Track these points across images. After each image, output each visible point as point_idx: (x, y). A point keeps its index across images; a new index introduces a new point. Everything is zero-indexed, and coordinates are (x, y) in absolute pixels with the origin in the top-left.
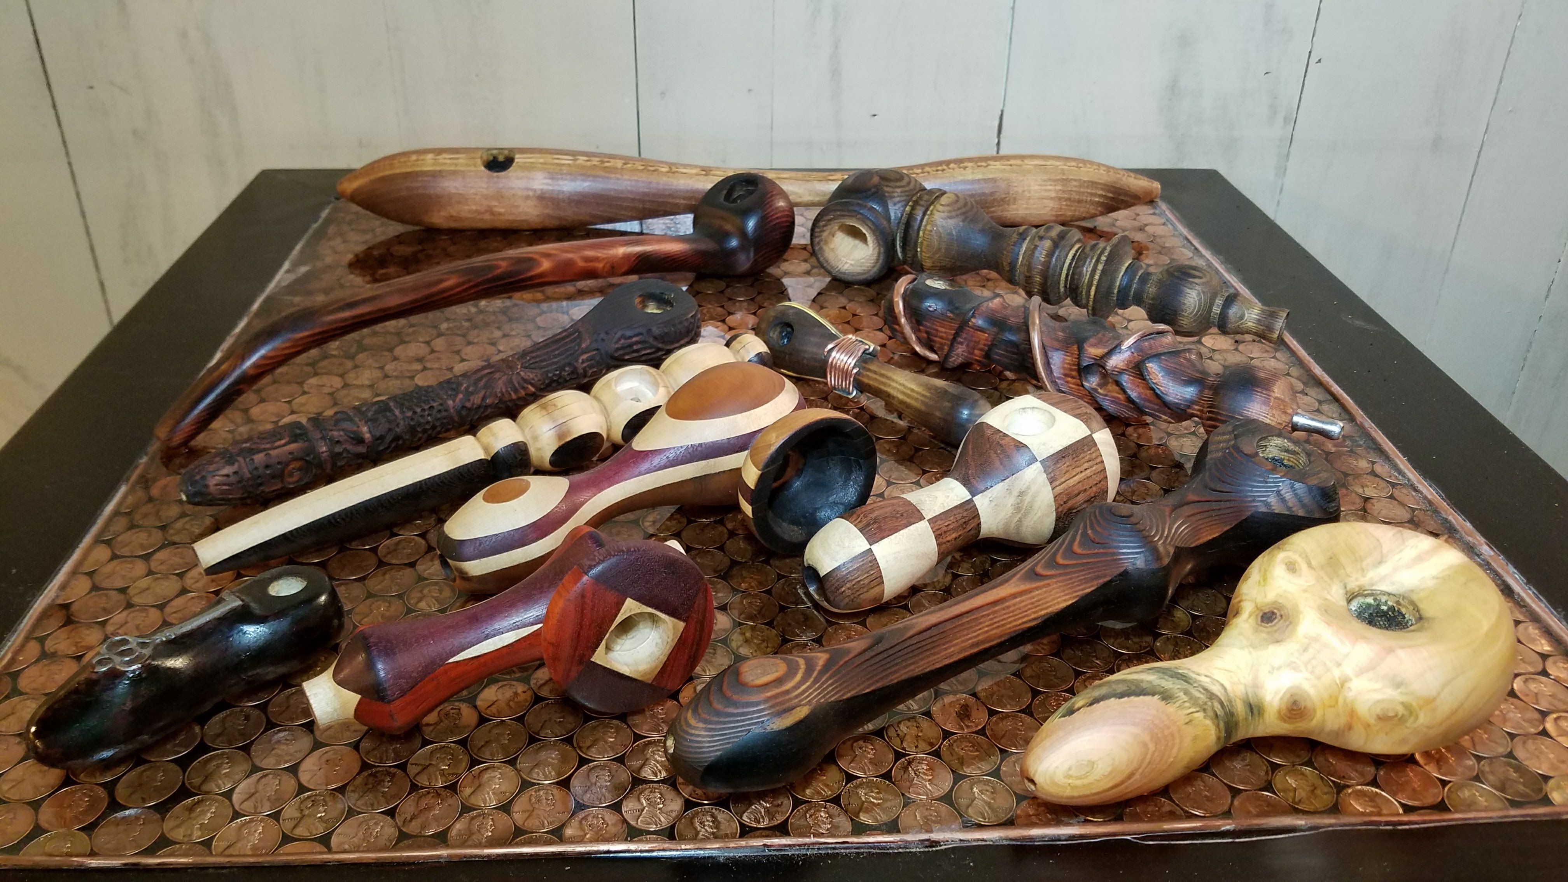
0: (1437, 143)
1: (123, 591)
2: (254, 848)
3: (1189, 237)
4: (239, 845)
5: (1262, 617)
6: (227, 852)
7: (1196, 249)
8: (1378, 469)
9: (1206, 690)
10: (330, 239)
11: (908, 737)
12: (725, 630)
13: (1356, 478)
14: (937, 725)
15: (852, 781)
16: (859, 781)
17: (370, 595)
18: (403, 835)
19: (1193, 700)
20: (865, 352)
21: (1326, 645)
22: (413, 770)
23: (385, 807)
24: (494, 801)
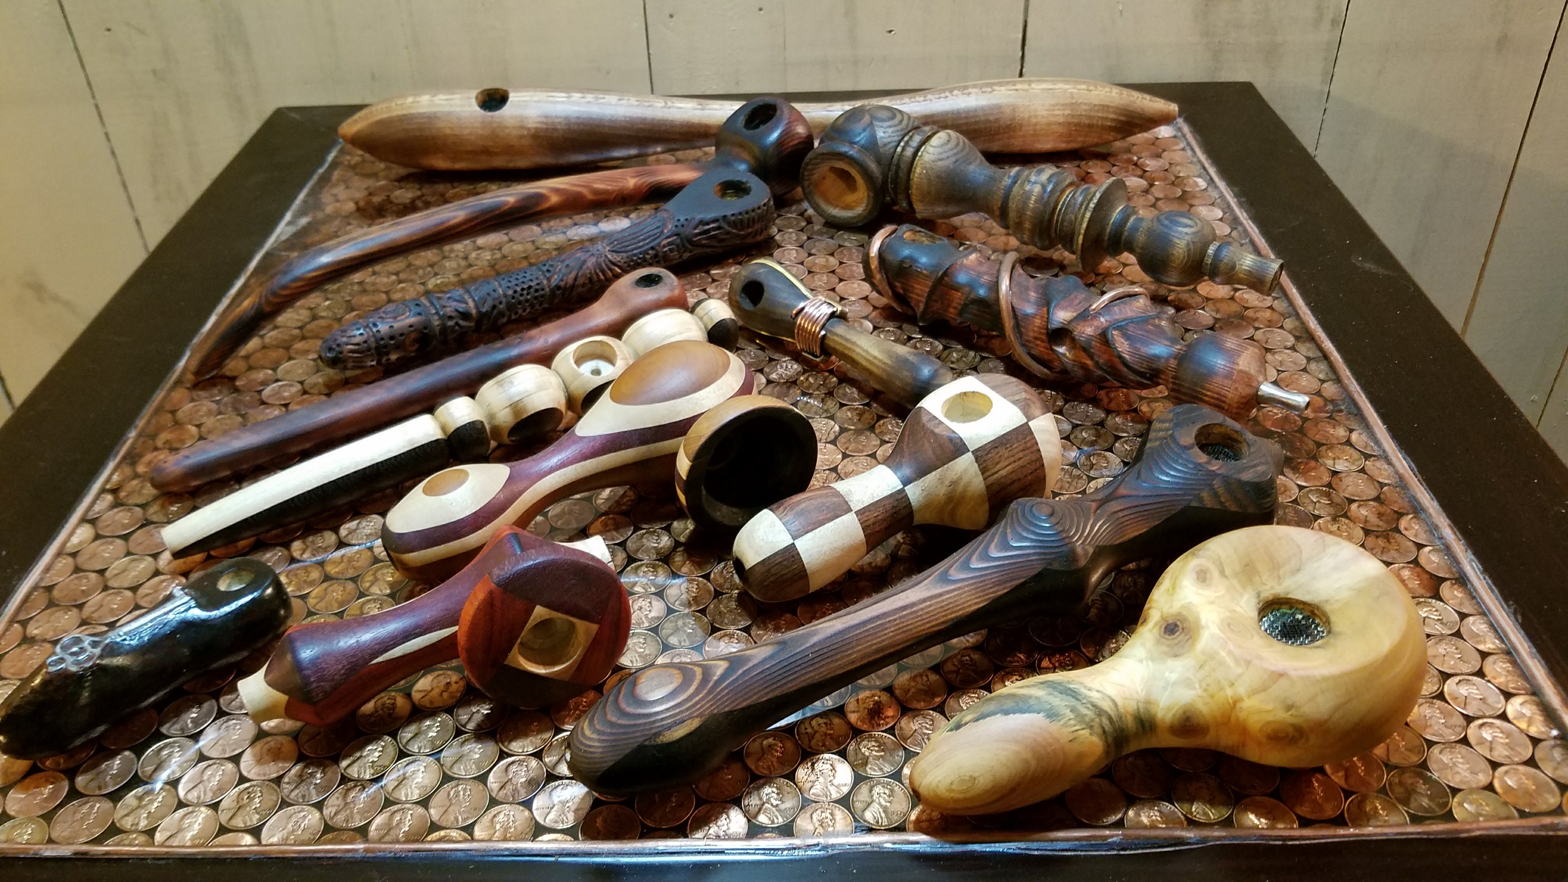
0: (1502, 42)
1: (101, 572)
2: (193, 838)
3: (1207, 165)
4: (180, 836)
5: (1166, 628)
6: (167, 843)
7: (1211, 179)
8: (1354, 437)
9: (1094, 706)
10: (335, 185)
11: (817, 735)
12: (659, 618)
13: (1329, 448)
14: (849, 723)
15: (757, 780)
16: (761, 781)
17: (327, 578)
18: (328, 828)
19: (1080, 717)
20: (833, 315)
21: (1222, 663)
23: (315, 799)
24: (415, 795)
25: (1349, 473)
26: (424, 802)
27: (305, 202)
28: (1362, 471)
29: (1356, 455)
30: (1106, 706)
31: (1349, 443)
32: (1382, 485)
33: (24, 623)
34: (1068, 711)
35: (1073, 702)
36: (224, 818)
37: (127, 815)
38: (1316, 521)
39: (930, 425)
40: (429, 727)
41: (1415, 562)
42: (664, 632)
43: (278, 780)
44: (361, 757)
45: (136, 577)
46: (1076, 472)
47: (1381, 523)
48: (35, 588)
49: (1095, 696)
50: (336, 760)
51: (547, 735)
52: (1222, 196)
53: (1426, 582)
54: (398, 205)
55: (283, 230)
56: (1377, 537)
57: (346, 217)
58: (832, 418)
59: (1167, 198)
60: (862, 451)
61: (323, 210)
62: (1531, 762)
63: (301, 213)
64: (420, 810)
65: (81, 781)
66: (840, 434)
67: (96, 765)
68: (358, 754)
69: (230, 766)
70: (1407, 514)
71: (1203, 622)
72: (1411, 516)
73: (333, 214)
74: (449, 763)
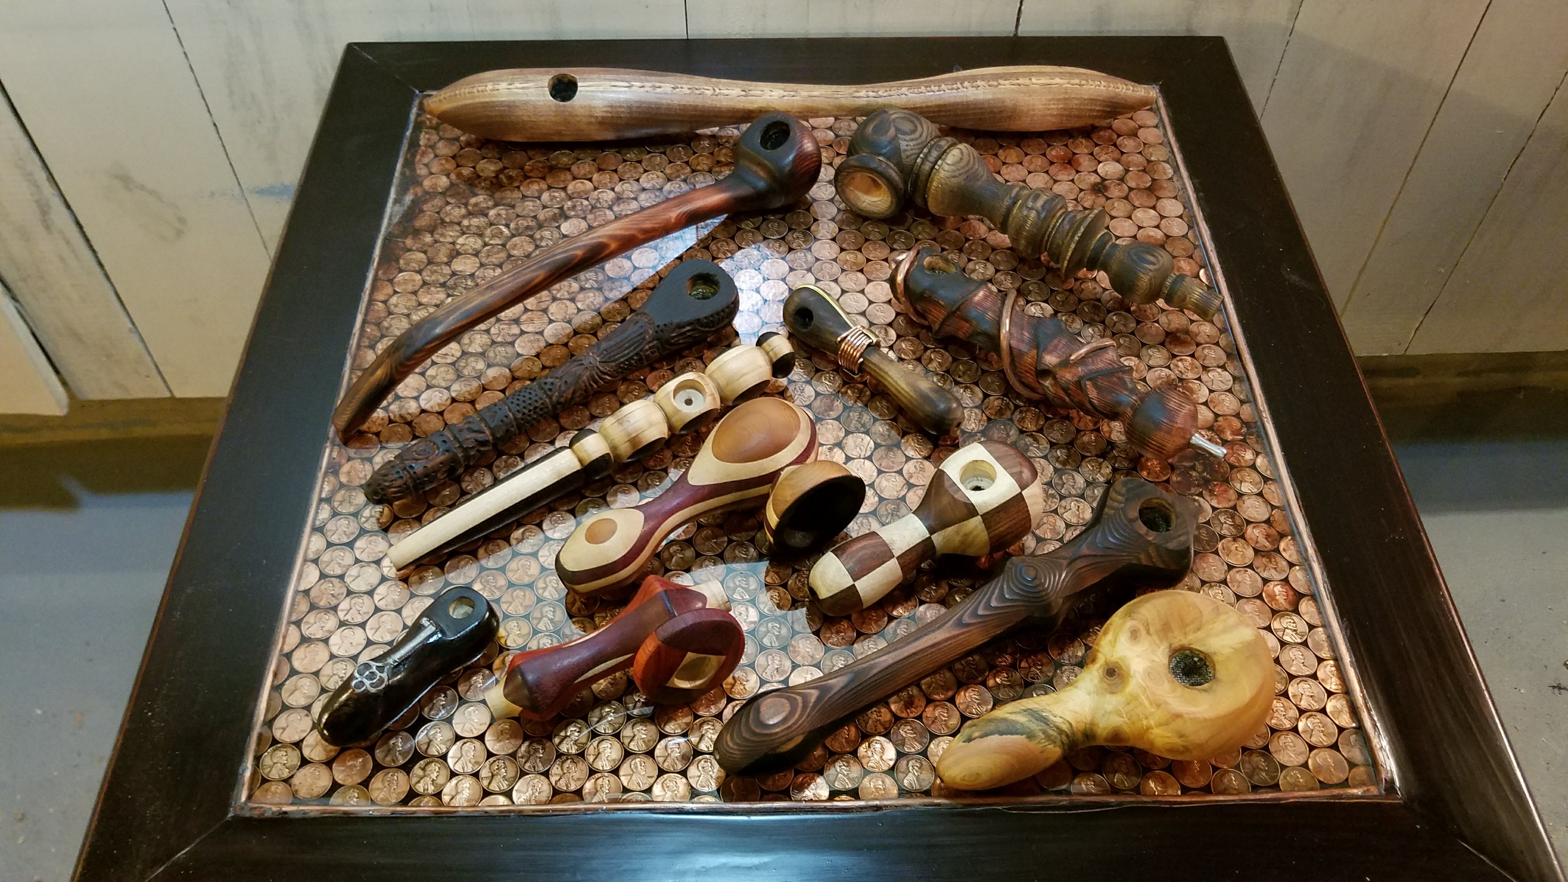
1: (341, 577)
2: (467, 800)
4: (458, 797)
5: (1107, 670)
6: (452, 804)
7: (1177, 166)
8: (1259, 460)
9: (1058, 728)
11: (870, 721)
12: (754, 622)
13: (1239, 471)
14: (891, 711)
15: (833, 756)
16: (837, 757)
17: (511, 585)
18: (556, 792)
19: (1048, 737)
20: (869, 345)
21: (1141, 704)
22: (557, 740)
23: (542, 769)
24: (608, 768)
25: (1249, 495)
26: (615, 772)
27: (403, 174)
28: (1260, 494)
29: (1257, 478)
30: (1065, 727)
31: (1253, 467)
32: (1273, 507)
33: (298, 623)
34: (1041, 733)
35: (1045, 727)
36: (485, 783)
37: (419, 782)
38: (1221, 540)
40: (608, 713)
41: (1286, 581)
42: (759, 635)
43: (515, 754)
44: (566, 737)
45: (369, 581)
46: (1051, 491)
47: (1267, 544)
48: (297, 592)
49: (1058, 721)
50: (550, 739)
51: (688, 719)
52: (1184, 188)
53: (1290, 597)
54: (485, 180)
55: (392, 211)
56: (1263, 556)
57: (443, 193)
58: (867, 433)
59: (1138, 189)
60: (893, 468)
61: (421, 185)
62: (1335, 747)
63: (403, 190)
64: (613, 778)
65: (379, 756)
66: (875, 450)
67: (386, 742)
68: (563, 734)
69: (478, 743)
70: (1286, 536)
71: (1132, 672)
72: (1289, 538)
73: (431, 190)
74: (626, 741)
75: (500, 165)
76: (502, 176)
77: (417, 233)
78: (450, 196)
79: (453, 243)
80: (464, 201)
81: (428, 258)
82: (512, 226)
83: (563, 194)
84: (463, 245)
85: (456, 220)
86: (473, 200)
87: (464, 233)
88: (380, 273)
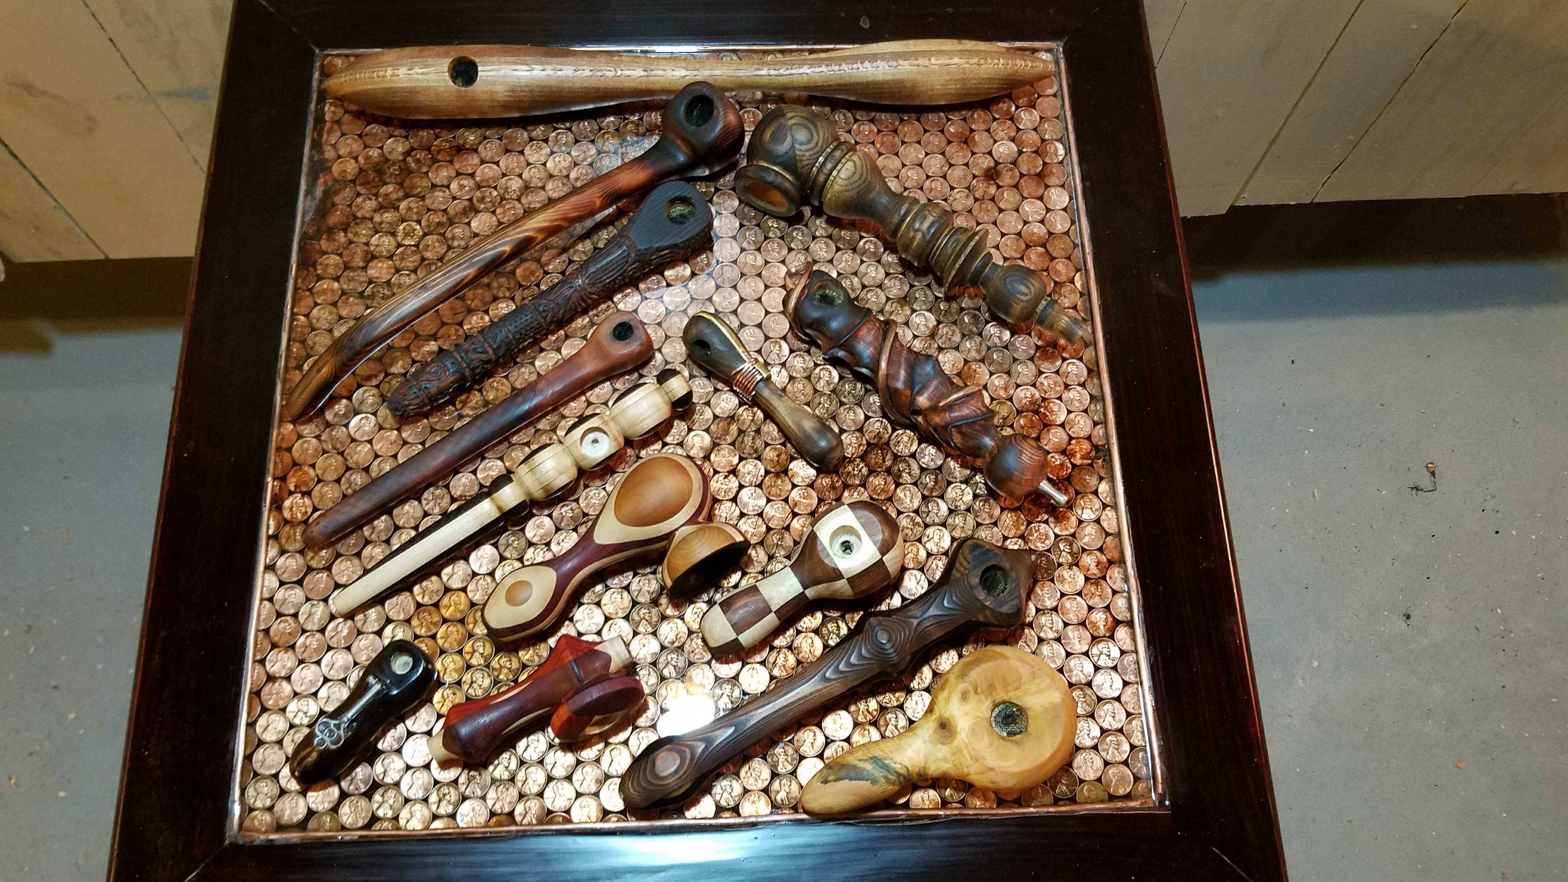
1: (295, 616)
2: (419, 824)
3: (1070, 126)
4: (412, 822)
5: (941, 724)
6: (408, 827)
7: (1069, 147)
12: (655, 654)
13: (1083, 497)
15: (719, 776)
16: (721, 777)
17: (445, 621)
18: (492, 814)
19: (888, 780)
20: (761, 380)
21: (964, 756)
22: (491, 768)
23: (480, 794)
24: (535, 791)
25: (1089, 522)
26: (541, 795)
27: (311, 159)
28: (1098, 521)
29: (1097, 504)
31: (1096, 492)
32: (1107, 535)
33: (262, 662)
34: (882, 778)
36: (434, 808)
37: (379, 807)
38: (1058, 568)
39: (822, 555)
40: (533, 742)
41: (1108, 608)
42: (661, 666)
43: (456, 781)
44: (499, 763)
45: (320, 619)
46: (918, 519)
47: (1096, 572)
48: (258, 631)
49: (897, 767)
50: (485, 766)
51: (600, 747)
52: (1073, 175)
53: (1109, 623)
54: (394, 164)
55: (303, 204)
56: (1092, 584)
57: (353, 181)
58: (759, 458)
59: (1028, 175)
60: (780, 496)
61: (331, 172)
62: (1126, 763)
63: (313, 179)
64: (538, 800)
65: (344, 784)
66: (765, 477)
67: (349, 772)
68: (496, 762)
69: (425, 772)
70: (1114, 564)
71: (959, 730)
72: (1116, 565)
73: (340, 178)
74: (549, 768)
75: (407, 146)
76: (409, 159)
77: (330, 232)
78: (361, 185)
79: (367, 244)
80: (374, 191)
81: (344, 262)
82: (423, 223)
83: (472, 182)
84: (377, 246)
85: (367, 215)
86: (383, 190)
87: (377, 232)
88: (300, 281)
